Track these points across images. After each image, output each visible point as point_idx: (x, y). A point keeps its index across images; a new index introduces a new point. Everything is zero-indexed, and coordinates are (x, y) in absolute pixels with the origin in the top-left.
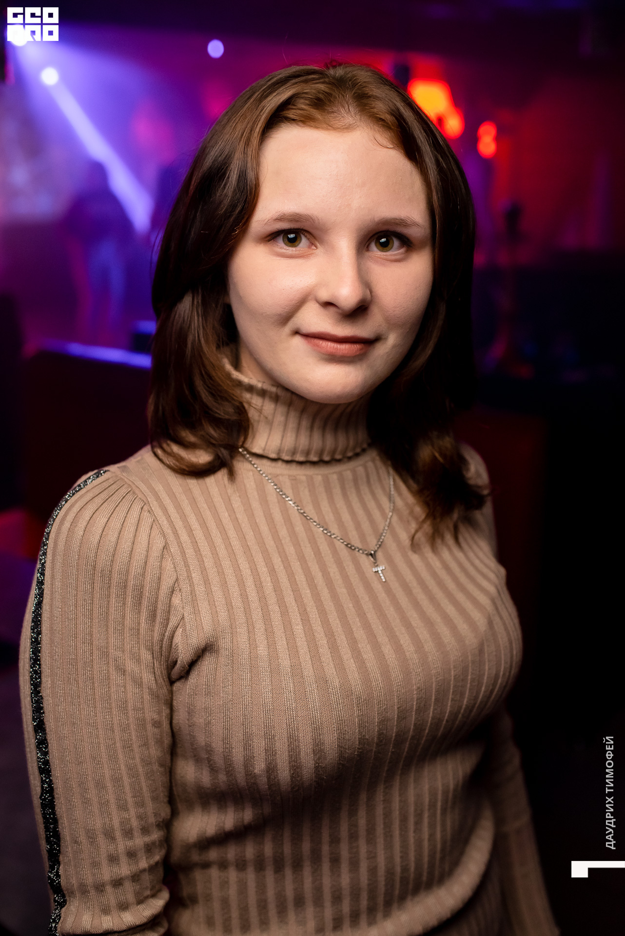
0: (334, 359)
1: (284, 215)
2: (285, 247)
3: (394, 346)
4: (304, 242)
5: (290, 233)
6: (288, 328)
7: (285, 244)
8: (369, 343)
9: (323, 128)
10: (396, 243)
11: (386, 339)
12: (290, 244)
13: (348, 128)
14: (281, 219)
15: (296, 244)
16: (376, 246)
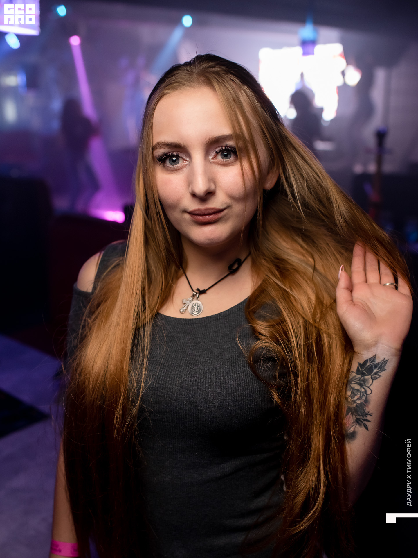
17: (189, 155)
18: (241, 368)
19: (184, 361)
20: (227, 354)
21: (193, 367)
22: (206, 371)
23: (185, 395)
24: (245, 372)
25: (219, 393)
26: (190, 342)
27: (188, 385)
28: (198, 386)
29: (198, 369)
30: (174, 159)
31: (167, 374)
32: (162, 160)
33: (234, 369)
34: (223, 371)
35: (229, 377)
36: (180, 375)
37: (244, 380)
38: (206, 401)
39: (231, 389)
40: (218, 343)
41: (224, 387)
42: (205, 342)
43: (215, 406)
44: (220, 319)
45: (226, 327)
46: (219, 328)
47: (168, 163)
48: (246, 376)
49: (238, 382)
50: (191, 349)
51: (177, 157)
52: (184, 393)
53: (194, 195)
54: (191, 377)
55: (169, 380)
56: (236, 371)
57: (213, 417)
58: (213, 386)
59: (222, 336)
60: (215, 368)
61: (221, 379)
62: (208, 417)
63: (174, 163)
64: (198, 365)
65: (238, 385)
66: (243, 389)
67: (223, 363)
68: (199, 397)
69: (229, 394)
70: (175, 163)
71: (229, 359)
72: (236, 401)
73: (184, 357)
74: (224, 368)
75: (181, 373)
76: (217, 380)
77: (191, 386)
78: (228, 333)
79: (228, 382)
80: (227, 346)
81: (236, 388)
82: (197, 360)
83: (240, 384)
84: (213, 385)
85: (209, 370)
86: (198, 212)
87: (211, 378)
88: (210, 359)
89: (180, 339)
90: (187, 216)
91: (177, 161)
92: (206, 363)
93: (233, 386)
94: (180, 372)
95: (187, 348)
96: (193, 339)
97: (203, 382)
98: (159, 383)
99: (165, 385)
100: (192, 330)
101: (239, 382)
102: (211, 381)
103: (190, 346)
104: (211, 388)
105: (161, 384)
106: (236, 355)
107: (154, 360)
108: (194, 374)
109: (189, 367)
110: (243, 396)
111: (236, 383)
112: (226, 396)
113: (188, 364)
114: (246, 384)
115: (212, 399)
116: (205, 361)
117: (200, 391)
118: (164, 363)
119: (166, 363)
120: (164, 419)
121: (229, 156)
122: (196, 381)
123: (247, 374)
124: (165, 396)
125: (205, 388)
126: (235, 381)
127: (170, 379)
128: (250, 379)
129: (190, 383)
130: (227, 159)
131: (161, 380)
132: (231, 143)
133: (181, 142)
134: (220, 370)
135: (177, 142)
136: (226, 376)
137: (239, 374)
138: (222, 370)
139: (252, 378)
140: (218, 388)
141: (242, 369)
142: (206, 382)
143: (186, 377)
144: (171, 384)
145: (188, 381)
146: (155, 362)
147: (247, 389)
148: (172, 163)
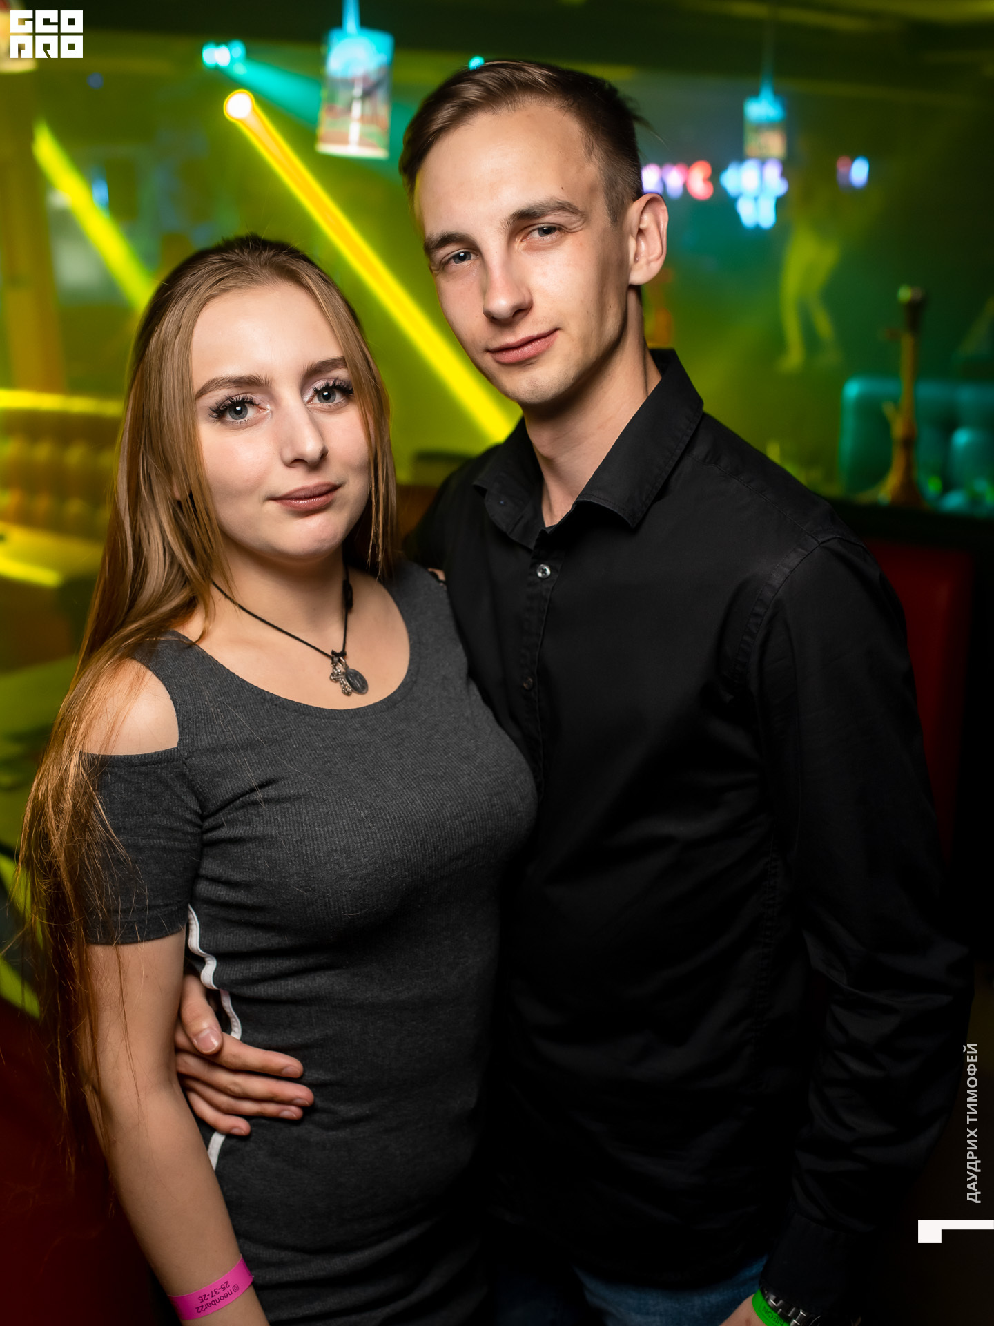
17: (273, 398)
30: (238, 408)
32: (221, 412)
47: (229, 418)
51: (248, 403)
53: (298, 461)
63: (237, 416)
70: (241, 415)
86: (301, 494)
90: (272, 506)
91: (244, 413)
121: (332, 397)
130: (329, 402)
132: (341, 374)
133: (261, 374)
135: (255, 375)
148: (235, 415)
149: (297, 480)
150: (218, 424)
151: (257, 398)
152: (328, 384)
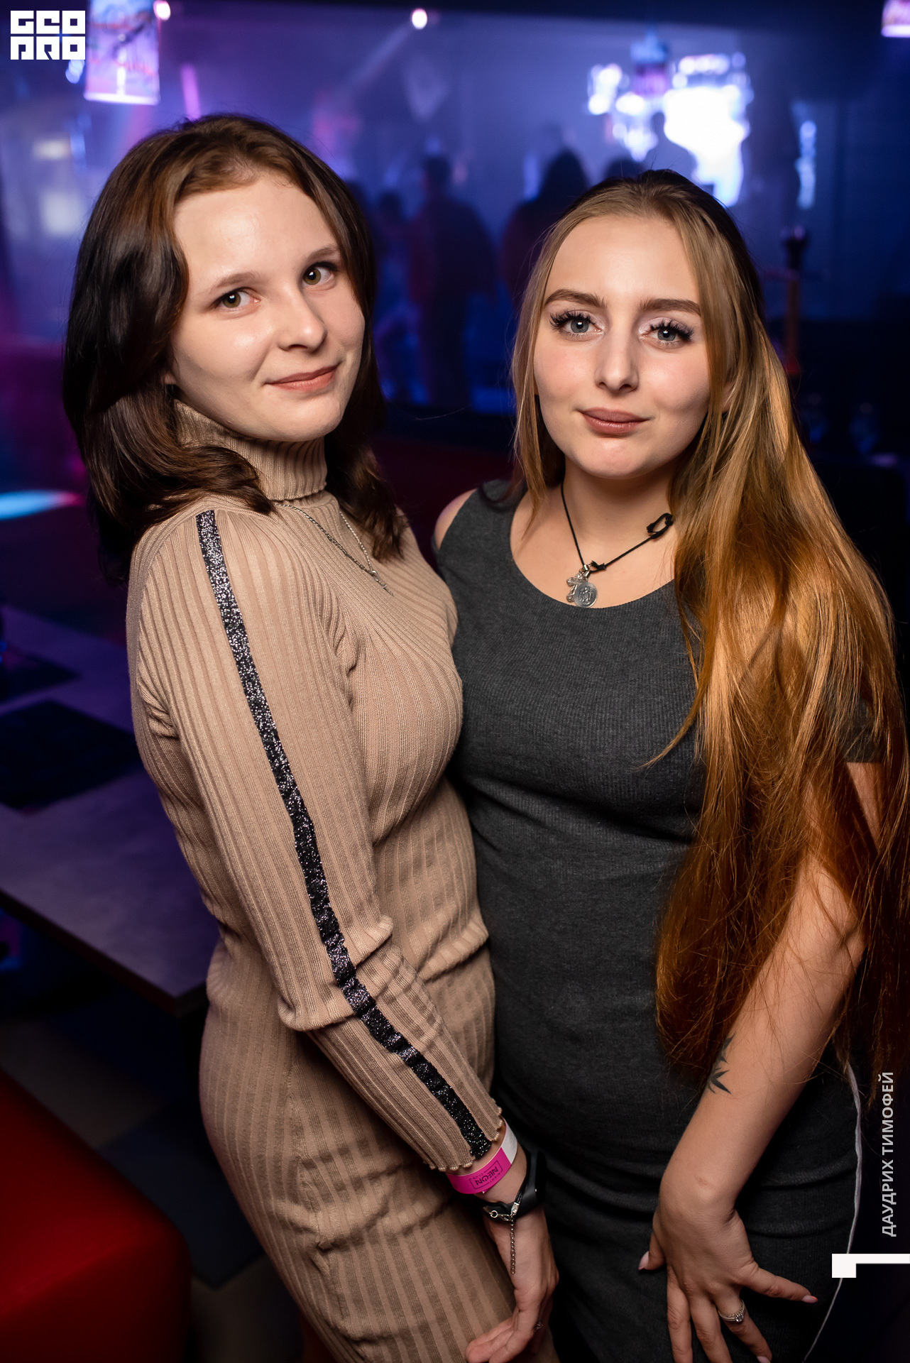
0: (312, 394)
1: (225, 279)
2: (227, 309)
3: (353, 365)
4: (244, 299)
5: (231, 295)
6: (256, 382)
7: (227, 306)
8: (333, 369)
9: (229, 188)
10: (323, 272)
11: (345, 360)
12: (231, 305)
13: (250, 182)
14: (223, 283)
15: (236, 303)
16: (306, 282)
17: (608, 323)
18: (654, 695)
19: (568, 678)
20: (633, 672)
21: (578, 691)
22: (596, 699)
23: (561, 735)
24: (661, 702)
25: (613, 736)
26: (578, 645)
27: (567, 719)
28: (581, 723)
29: (584, 694)
30: (579, 323)
31: (539, 696)
32: (560, 322)
33: (642, 698)
34: (623, 701)
35: (632, 711)
36: (557, 701)
37: (659, 716)
38: (593, 749)
39: (634, 729)
40: (621, 652)
41: (621, 727)
42: (600, 650)
43: (608, 758)
44: (628, 612)
45: (635, 625)
46: (626, 627)
47: (568, 327)
48: (662, 709)
49: (647, 718)
50: (579, 657)
51: (587, 321)
52: (560, 731)
54: (573, 708)
55: (540, 707)
56: (646, 701)
57: (607, 776)
58: (603, 726)
59: (628, 642)
60: (611, 696)
61: (618, 714)
62: (599, 777)
63: (578, 330)
64: (586, 687)
65: (647, 724)
66: (656, 730)
67: (623, 688)
68: (582, 742)
69: (630, 738)
70: (581, 330)
71: (635, 680)
72: (643, 751)
73: (568, 672)
74: (625, 696)
75: (560, 698)
76: (611, 716)
77: (570, 721)
78: (638, 636)
79: (630, 719)
80: (633, 659)
81: (643, 728)
82: (585, 679)
83: (651, 722)
84: (605, 723)
85: (600, 699)
87: (602, 713)
88: (604, 680)
89: (564, 638)
91: (584, 328)
92: (598, 685)
93: (639, 725)
94: (559, 696)
95: (573, 656)
96: (585, 643)
97: (589, 718)
98: (525, 710)
99: (535, 715)
100: (585, 628)
101: (649, 719)
102: (601, 716)
103: (577, 653)
104: (601, 729)
105: (528, 711)
106: (646, 674)
107: (525, 671)
108: (579, 702)
109: (572, 691)
110: (656, 743)
111: (643, 721)
112: (626, 741)
113: (572, 685)
114: (661, 723)
115: (602, 746)
116: (597, 682)
117: (585, 731)
118: (538, 679)
119: (541, 678)
120: (535, 770)
121: (671, 337)
122: (579, 715)
123: (665, 706)
124: (534, 731)
125: (592, 729)
126: (643, 717)
127: (543, 706)
128: (671, 714)
129: (570, 716)
130: (666, 340)
131: (530, 704)
134: (617, 699)
136: (626, 709)
137: (650, 705)
138: (621, 700)
139: (674, 713)
140: (613, 729)
141: (657, 697)
142: (593, 718)
143: (566, 706)
144: (542, 714)
145: (568, 713)
146: (525, 674)
147: (664, 731)
148: (576, 329)
149: (599, 401)
150: (558, 332)
151: (596, 318)
152: (663, 324)
